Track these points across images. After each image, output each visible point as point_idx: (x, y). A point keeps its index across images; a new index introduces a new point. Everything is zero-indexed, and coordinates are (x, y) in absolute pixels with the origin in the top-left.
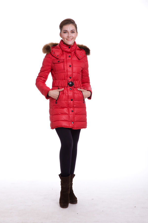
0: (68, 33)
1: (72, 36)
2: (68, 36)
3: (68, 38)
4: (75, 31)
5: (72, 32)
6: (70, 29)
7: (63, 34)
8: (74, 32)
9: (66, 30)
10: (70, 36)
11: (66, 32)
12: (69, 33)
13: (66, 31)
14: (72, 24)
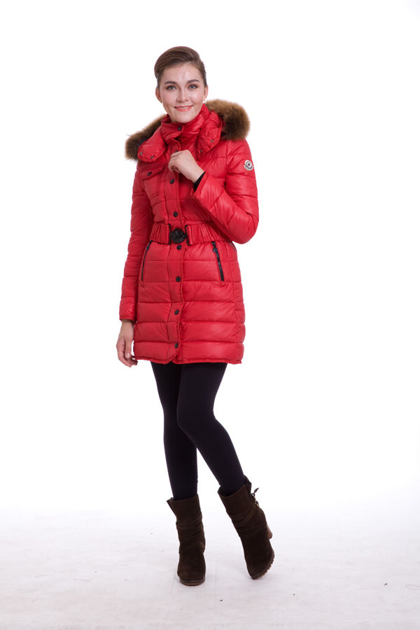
0: (180, 89)
1: (191, 98)
2: (178, 99)
3: (178, 105)
4: (201, 84)
5: (192, 86)
6: (183, 77)
7: (164, 92)
8: (196, 87)
9: (173, 79)
10: (184, 98)
11: (172, 86)
12: (183, 88)
13: (174, 83)
14: (189, 62)
